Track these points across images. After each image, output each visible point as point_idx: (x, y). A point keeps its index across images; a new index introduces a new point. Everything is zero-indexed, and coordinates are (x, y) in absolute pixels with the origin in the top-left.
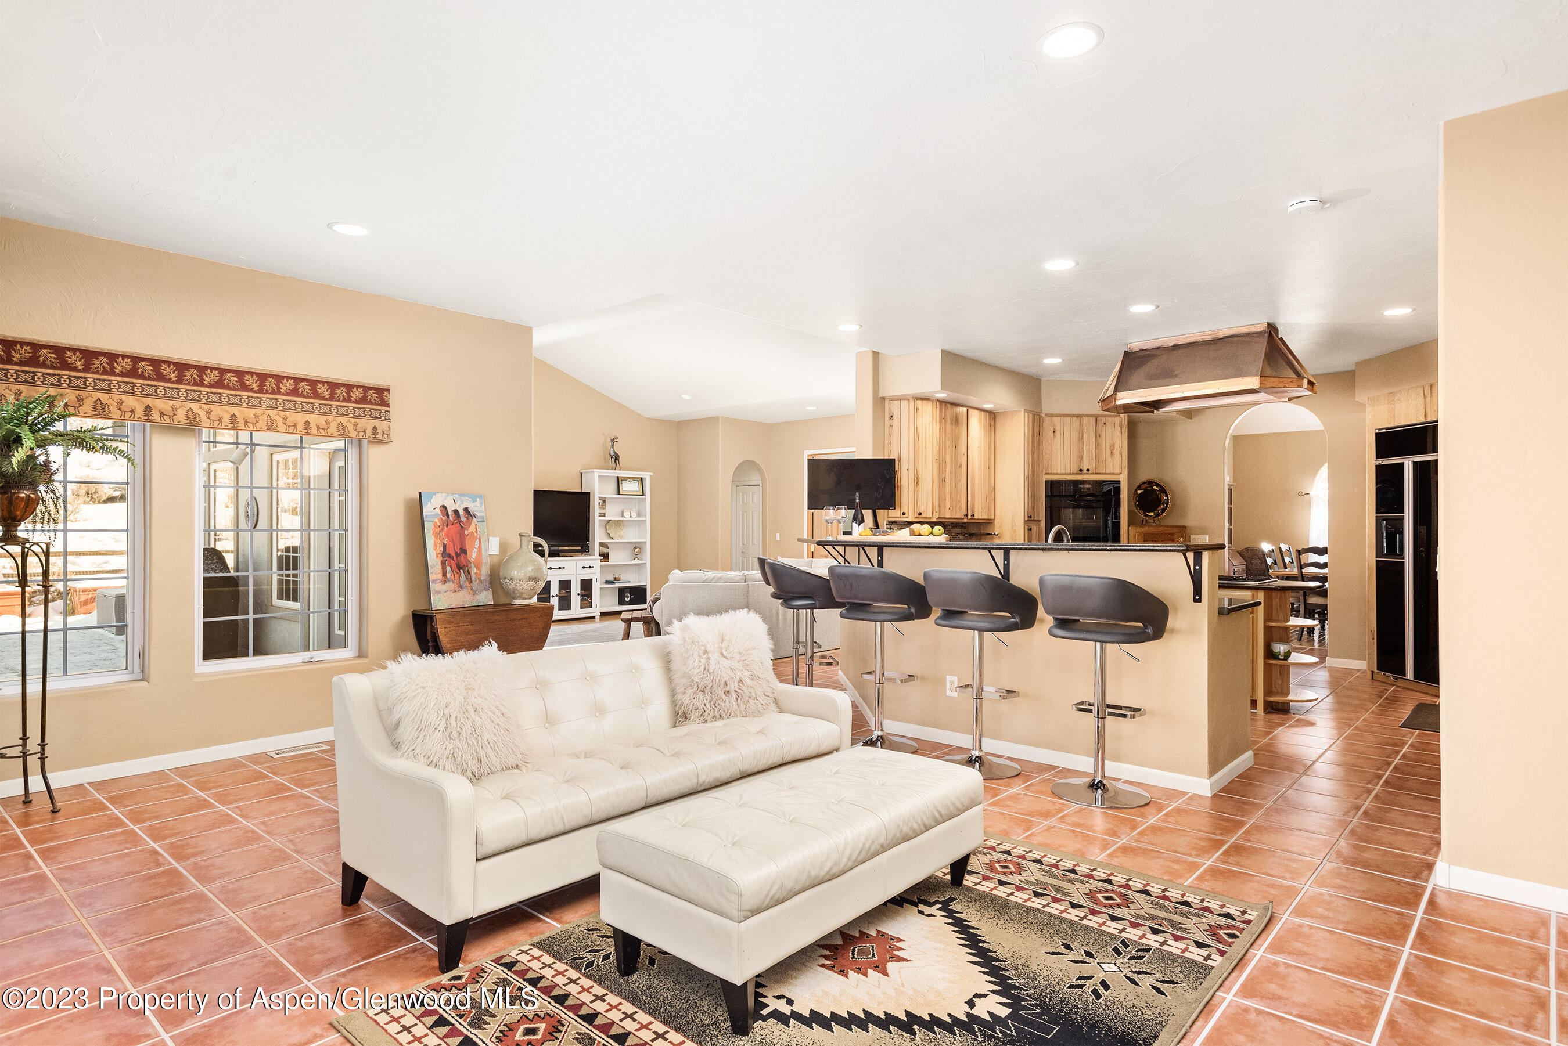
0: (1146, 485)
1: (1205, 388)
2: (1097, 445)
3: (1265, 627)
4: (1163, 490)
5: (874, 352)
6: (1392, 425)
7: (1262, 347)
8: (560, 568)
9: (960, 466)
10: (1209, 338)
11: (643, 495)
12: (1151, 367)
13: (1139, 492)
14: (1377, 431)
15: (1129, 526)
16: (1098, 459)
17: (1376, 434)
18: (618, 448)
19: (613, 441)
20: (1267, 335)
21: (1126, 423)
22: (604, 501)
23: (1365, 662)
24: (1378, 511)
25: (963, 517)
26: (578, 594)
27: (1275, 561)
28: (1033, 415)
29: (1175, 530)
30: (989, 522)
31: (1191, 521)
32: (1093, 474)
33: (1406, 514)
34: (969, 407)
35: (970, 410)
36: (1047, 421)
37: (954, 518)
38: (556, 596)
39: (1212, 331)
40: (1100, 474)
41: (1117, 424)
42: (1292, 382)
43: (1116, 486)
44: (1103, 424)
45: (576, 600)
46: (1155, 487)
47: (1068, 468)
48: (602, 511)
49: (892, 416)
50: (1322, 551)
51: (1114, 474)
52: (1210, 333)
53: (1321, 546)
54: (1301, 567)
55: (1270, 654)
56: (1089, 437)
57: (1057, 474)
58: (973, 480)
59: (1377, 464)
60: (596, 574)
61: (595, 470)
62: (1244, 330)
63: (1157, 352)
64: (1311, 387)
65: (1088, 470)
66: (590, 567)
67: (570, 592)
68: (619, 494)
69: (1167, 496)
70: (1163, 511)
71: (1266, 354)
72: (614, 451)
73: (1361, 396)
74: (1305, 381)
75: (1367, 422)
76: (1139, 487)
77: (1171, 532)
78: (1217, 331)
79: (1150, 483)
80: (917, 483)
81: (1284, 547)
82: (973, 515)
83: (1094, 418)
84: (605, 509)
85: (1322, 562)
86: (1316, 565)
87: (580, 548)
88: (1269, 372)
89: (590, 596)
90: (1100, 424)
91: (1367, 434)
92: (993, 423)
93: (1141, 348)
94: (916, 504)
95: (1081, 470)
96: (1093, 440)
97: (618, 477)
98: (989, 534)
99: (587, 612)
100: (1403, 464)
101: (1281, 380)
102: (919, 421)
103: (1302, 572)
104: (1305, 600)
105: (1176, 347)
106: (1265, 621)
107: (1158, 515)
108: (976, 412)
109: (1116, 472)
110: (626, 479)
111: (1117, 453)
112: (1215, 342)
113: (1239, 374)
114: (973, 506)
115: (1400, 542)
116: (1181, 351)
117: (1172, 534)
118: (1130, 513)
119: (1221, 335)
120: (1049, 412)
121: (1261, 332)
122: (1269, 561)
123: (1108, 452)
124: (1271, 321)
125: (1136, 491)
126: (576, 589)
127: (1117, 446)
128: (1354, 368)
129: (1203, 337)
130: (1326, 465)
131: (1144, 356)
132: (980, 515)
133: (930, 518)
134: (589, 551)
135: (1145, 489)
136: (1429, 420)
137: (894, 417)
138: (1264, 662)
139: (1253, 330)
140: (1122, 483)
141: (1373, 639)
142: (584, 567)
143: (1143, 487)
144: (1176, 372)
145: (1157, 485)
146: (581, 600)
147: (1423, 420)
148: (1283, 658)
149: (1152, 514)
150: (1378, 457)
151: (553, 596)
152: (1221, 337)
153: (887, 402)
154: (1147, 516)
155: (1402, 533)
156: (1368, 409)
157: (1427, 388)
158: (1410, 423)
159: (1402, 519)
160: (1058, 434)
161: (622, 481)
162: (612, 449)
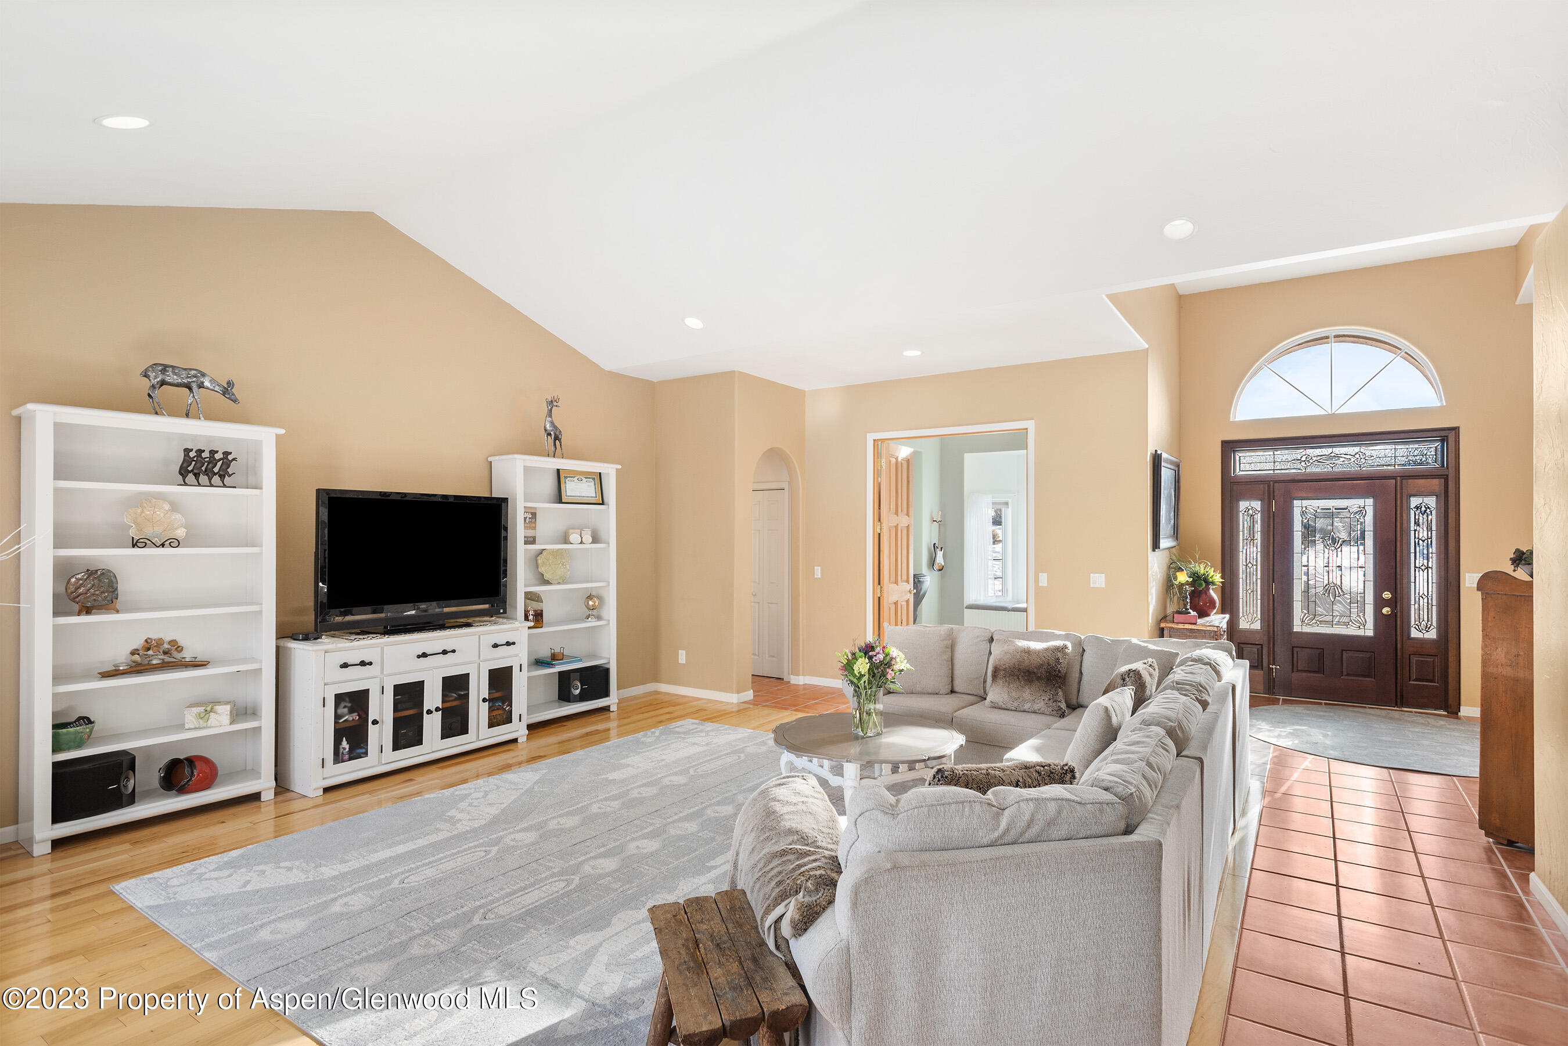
8: (445, 652)
11: (603, 504)
19: (552, 403)
22: (534, 515)
26: (484, 700)
38: (437, 709)
45: (478, 711)
48: (530, 533)
60: (517, 658)
61: (515, 456)
66: (508, 644)
67: (467, 696)
68: (560, 502)
72: (552, 423)
84: (534, 528)
87: (486, 606)
89: (508, 699)
97: (558, 470)
99: (503, 732)
110: (574, 474)
126: (479, 689)
134: (505, 612)
142: (495, 646)
146: (491, 710)
151: (429, 712)
161: (566, 477)
162: (549, 419)
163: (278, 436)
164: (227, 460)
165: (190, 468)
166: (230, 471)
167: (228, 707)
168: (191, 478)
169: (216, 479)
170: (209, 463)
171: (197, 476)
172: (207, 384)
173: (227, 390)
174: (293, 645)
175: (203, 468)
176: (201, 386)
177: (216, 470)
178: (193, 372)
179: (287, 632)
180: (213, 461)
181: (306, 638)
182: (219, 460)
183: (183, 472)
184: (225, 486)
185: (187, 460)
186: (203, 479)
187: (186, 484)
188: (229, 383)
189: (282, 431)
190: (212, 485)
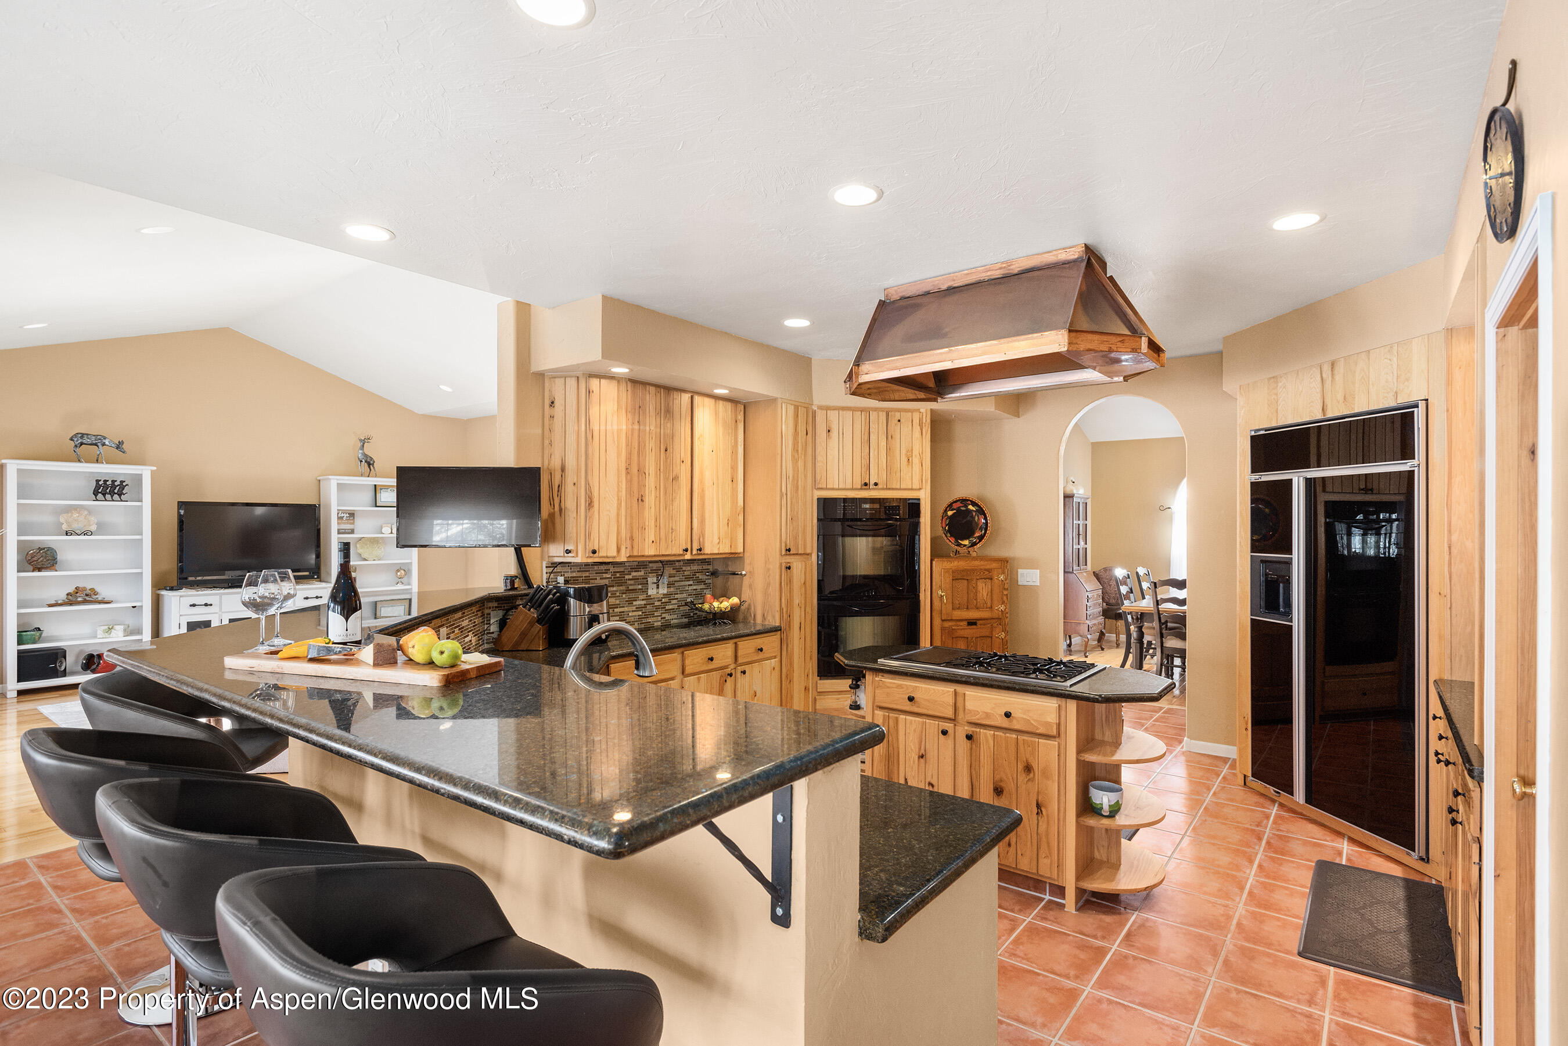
0: (959, 504)
1: (984, 353)
2: (889, 450)
3: (1078, 761)
4: (981, 511)
5: (518, 302)
6: (1274, 425)
7: (1075, 282)
9: (676, 478)
10: (997, 274)
12: (912, 323)
13: (950, 513)
14: (1253, 433)
15: (932, 561)
16: (889, 468)
17: (1252, 437)
18: (369, 450)
20: (1084, 264)
21: (929, 421)
22: (349, 514)
23: (1235, 748)
24: (1254, 549)
25: (681, 553)
27: (1131, 589)
28: (796, 408)
29: (994, 565)
30: (734, 558)
31: (1016, 550)
32: (883, 489)
33: (1295, 556)
34: (694, 393)
35: (697, 398)
36: (820, 416)
37: (663, 555)
39: (1003, 263)
40: (893, 489)
41: (916, 421)
42: (1122, 341)
43: (914, 507)
44: (896, 422)
46: (971, 507)
47: (849, 481)
48: (342, 527)
49: (553, 403)
50: (1181, 585)
51: (912, 489)
52: (999, 266)
53: (1180, 579)
54: (1158, 603)
55: (1087, 807)
56: (878, 439)
57: (833, 489)
58: (702, 497)
59: (1253, 481)
61: (330, 477)
62: (1050, 258)
63: (925, 300)
64: (1156, 356)
65: (876, 484)
66: (318, 597)
68: (376, 506)
69: (985, 518)
70: (981, 538)
71: (1081, 295)
72: (365, 454)
73: (1230, 385)
74: (1144, 341)
75: (1239, 421)
76: (950, 506)
77: (988, 567)
78: (1009, 263)
79: (964, 501)
80: (590, 504)
81: (1142, 571)
82: (700, 550)
83: (885, 414)
84: (353, 523)
85: (1181, 597)
86: (1175, 601)
87: (307, 573)
88: (1084, 324)
90: (893, 422)
91: (1238, 438)
92: (741, 417)
93: (901, 295)
94: (588, 536)
95: (866, 484)
96: (883, 443)
97: (375, 485)
98: (734, 574)
100: (1289, 482)
101: (1105, 338)
102: (594, 411)
103: (1158, 609)
104: (1162, 643)
105: (952, 290)
106: (1079, 751)
107: (973, 544)
108: (708, 401)
109: (914, 487)
110: (387, 487)
111: (916, 460)
112: (1008, 279)
113: (1037, 327)
114: (702, 534)
115: (1284, 594)
116: (955, 298)
117: (989, 571)
118: (934, 541)
119: (1016, 268)
120: (824, 403)
121: (1075, 261)
122: (1124, 590)
123: (904, 460)
124: (1089, 242)
125: (946, 511)
127: (916, 452)
128: (1220, 347)
129: (989, 273)
130: (1185, 480)
131: (906, 307)
132: (714, 545)
133: (614, 557)
134: (319, 578)
135: (958, 510)
136: (1329, 415)
137: (557, 403)
138: (1077, 822)
139: (1063, 256)
140: (921, 500)
141: (1246, 729)
142: (308, 598)
143: (955, 506)
144: (947, 330)
145: (974, 504)
147: (1319, 416)
148: (1108, 814)
149: (966, 542)
150: (1254, 470)
152: (1016, 271)
153: (547, 381)
154: (959, 545)
155: (1288, 583)
156: (1241, 401)
157: (1326, 368)
158: (1300, 420)
159: (1288, 563)
160: (834, 434)
161: (381, 489)
162: (360, 451)
163: (152, 471)
164: (122, 485)
165: (100, 491)
166: (124, 492)
167: (122, 627)
168: (100, 496)
169: (116, 497)
170: (111, 487)
171: (104, 495)
172: (107, 443)
173: (119, 446)
174: (163, 592)
175: (108, 491)
176: (104, 444)
177: (116, 491)
178: (99, 437)
179: (161, 584)
180: (113, 486)
181: (172, 589)
182: (118, 485)
183: (96, 493)
184: (122, 501)
185: (98, 486)
186: (108, 497)
187: (97, 500)
188: (119, 442)
189: (155, 468)
190: (113, 500)
